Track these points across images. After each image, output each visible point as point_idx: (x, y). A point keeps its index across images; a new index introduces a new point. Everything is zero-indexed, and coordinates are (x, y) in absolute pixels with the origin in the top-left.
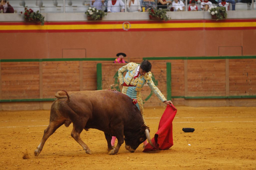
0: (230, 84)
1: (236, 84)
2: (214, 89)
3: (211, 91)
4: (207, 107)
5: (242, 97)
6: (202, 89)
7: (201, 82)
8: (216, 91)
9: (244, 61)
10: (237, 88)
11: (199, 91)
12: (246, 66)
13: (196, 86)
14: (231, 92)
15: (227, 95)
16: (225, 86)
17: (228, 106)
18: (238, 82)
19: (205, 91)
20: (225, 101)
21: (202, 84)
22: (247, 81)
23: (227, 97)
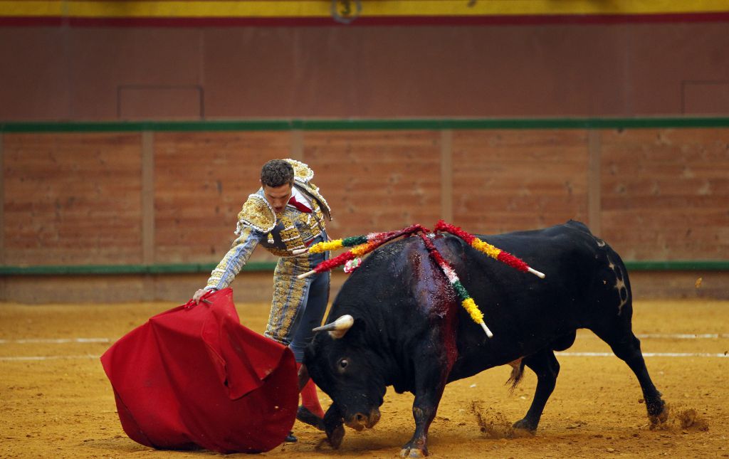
0: (159, 223)
1: (178, 221)
2: (102, 240)
3: (88, 245)
4: (74, 303)
5: (199, 267)
6: (56, 238)
7: (53, 215)
8: (106, 245)
9: (208, 141)
10: (182, 236)
11: (46, 245)
12: (216, 156)
13: (36, 227)
14: (163, 248)
15: (148, 262)
16: (141, 228)
17: (148, 301)
18: (188, 213)
19: (68, 246)
20: (138, 284)
21: (58, 220)
22: (217, 209)
23: (148, 268)
